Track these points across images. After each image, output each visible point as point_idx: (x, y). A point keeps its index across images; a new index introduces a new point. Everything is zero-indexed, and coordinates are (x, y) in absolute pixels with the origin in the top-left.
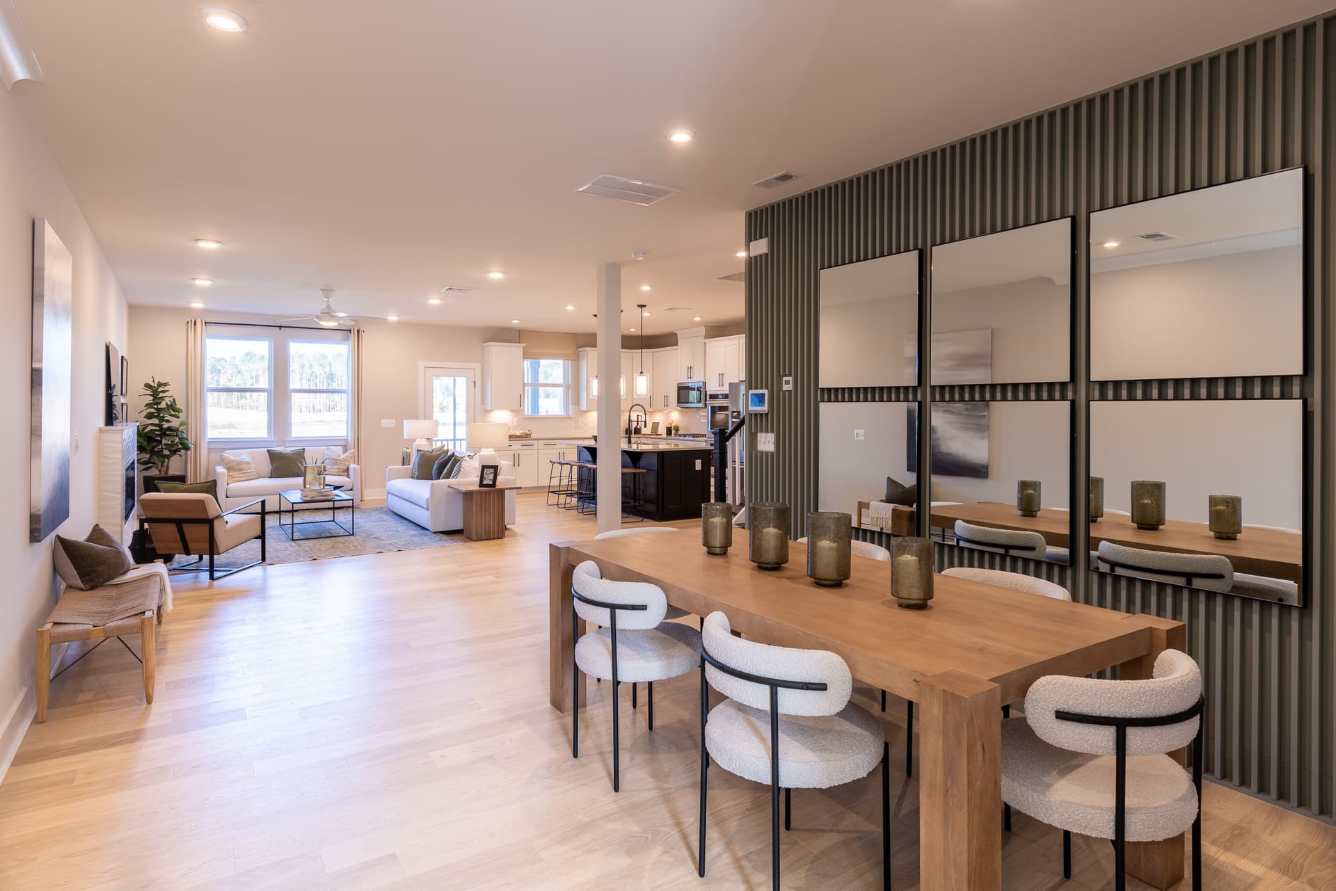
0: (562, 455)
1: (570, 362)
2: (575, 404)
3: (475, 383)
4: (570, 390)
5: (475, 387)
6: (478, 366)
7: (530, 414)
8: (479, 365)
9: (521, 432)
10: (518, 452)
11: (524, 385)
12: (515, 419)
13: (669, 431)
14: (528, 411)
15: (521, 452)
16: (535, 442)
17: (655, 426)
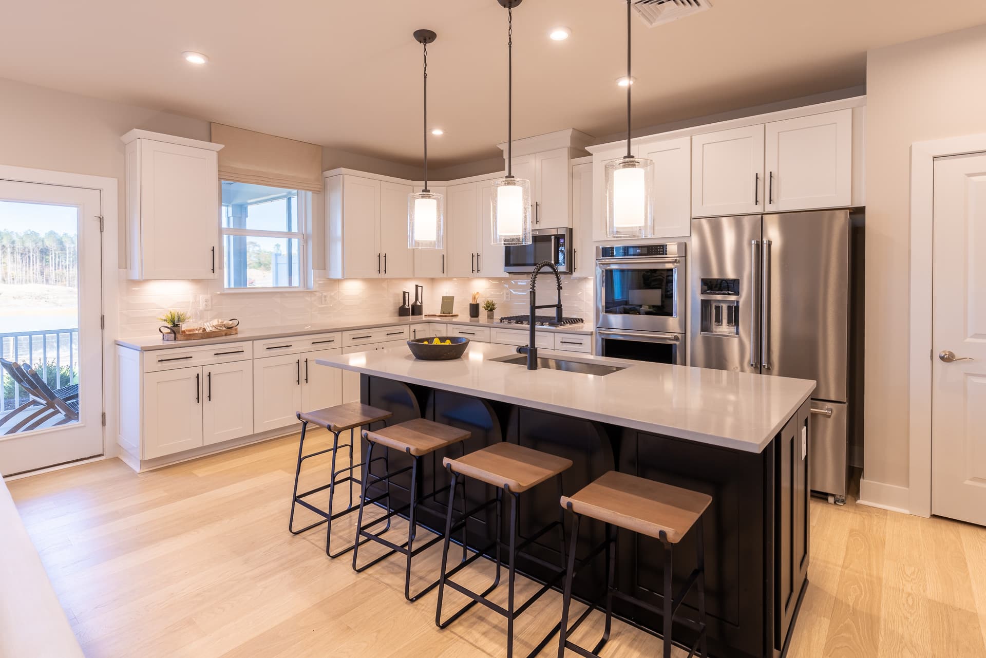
0: (303, 365)
1: (310, 194)
2: (319, 269)
3: (101, 220)
4: (310, 243)
5: (102, 230)
6: (110, 185)
7: (232, 286)
8: (114, 182)
9: (215, 322)
10: (206, 371)
11: (220, 232)
12: (202, 298)
13: (474, 310)
14: (228, 279)
15: (214, 370)
16: (246, 346)
17: (448, 302)
